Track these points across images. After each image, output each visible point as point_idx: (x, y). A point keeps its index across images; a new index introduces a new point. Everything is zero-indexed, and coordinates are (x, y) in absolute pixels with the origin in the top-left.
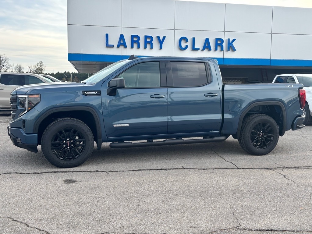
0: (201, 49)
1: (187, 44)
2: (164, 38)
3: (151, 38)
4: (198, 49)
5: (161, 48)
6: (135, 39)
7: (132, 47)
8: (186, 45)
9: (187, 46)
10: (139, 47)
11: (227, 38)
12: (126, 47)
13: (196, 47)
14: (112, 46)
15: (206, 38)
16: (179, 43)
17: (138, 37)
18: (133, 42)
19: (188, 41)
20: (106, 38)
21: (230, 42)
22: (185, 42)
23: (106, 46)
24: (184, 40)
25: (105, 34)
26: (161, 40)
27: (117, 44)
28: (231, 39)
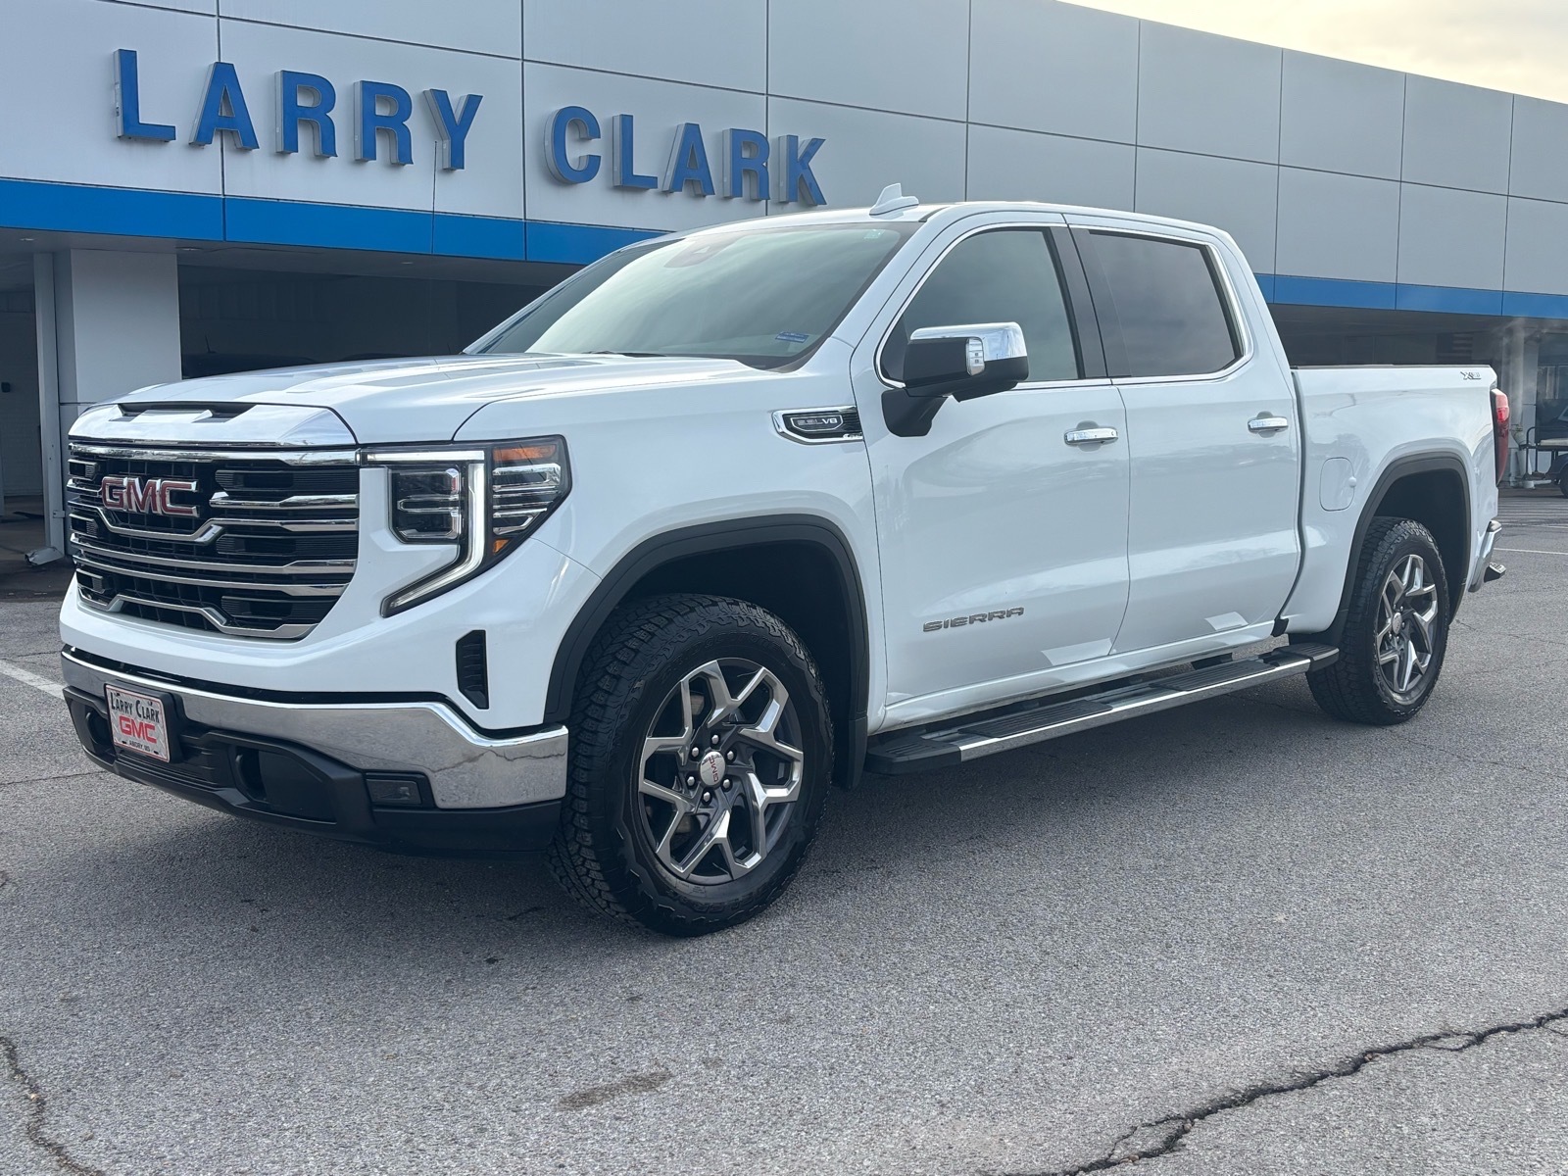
0: (665, 182)
1: (594, 147)
2: (473, 102)
3: (396, 95)
4: (649, 183)
5: (456, 161)
6: (303, 101)
7: (289, 146)
9: (593, 163)
11: (784, 133)
13: (639, 169)
15: (687, 124)
16: (548, 143)
19: (599, 137)
20: (118, 80)
21: (799, 156)
22: (584, 140)
23: (120, 135)
24: (575, 124)
25: (117, 54)
26: (458, 114)
27: (197, 121)
28: (800, 140)
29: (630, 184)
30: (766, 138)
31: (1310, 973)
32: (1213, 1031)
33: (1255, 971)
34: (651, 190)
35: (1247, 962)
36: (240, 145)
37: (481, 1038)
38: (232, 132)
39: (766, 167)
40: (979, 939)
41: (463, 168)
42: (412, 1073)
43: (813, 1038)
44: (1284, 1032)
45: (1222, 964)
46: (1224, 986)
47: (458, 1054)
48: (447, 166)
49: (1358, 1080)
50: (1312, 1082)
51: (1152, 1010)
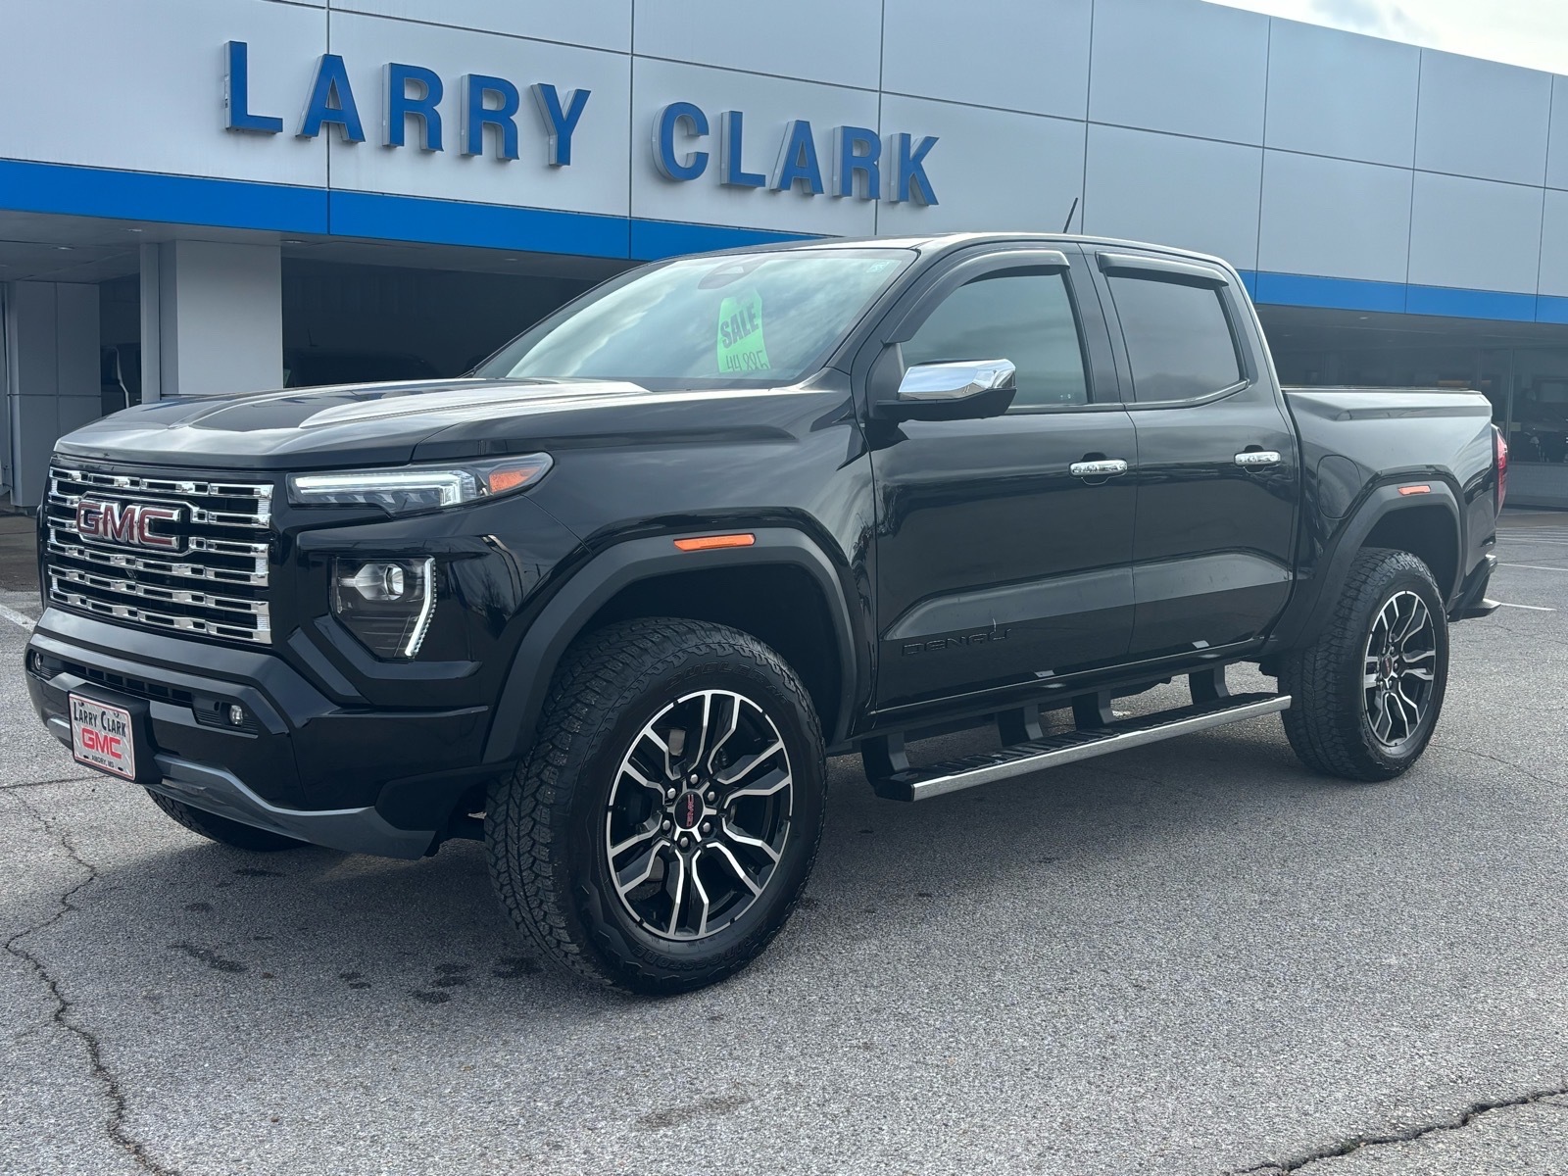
0: (773, 180)
1: (703, 144)
2: (581, 97)
3: (505, 91)
4: (758, 180)
5: (563, 157)
6: (410, 94)
7: (396, 139)
8: (698, 153)
9: (701, 159)
10: (432, 143)
11: (897, 132)
12: (354, 136)
13: (747, 167)
14: (269, 127)
15: (798, 121)
16: (656, 140)
17: (430, 83)
18: (399, 112)
19: (707, 134)
20: (228, 72)
21: (911, 155)
22: (692, 137)
23: (228, 126)
24: (684, 121)
25: (228, 47)
26: (565, 110)
27: (304, 113)
28: (913, 139)
29: (738, 182)
30: (878, 136)
31: (1419, 1019)
32: (1314, 1076)
33: (1361, 1014)
34: (759, 189)
35: (1352, 1005)
36: (346, 137)
37: (560, 1053)
38: (338, 125)
39: (877, 166)
40: (1073, 971)
41: (569, 164)
42: (488, 1085)
43: (897, 1068)
44: (1389, 1080)
45: (1326, 1006)
46: (1327, 1027)
47: (536, 1068)
48: (553, 162)
49: (1465, 1134)
50: (1417, 1135)
51: (1250, 1051)
